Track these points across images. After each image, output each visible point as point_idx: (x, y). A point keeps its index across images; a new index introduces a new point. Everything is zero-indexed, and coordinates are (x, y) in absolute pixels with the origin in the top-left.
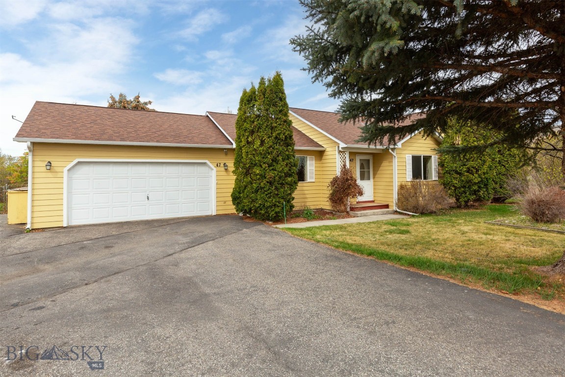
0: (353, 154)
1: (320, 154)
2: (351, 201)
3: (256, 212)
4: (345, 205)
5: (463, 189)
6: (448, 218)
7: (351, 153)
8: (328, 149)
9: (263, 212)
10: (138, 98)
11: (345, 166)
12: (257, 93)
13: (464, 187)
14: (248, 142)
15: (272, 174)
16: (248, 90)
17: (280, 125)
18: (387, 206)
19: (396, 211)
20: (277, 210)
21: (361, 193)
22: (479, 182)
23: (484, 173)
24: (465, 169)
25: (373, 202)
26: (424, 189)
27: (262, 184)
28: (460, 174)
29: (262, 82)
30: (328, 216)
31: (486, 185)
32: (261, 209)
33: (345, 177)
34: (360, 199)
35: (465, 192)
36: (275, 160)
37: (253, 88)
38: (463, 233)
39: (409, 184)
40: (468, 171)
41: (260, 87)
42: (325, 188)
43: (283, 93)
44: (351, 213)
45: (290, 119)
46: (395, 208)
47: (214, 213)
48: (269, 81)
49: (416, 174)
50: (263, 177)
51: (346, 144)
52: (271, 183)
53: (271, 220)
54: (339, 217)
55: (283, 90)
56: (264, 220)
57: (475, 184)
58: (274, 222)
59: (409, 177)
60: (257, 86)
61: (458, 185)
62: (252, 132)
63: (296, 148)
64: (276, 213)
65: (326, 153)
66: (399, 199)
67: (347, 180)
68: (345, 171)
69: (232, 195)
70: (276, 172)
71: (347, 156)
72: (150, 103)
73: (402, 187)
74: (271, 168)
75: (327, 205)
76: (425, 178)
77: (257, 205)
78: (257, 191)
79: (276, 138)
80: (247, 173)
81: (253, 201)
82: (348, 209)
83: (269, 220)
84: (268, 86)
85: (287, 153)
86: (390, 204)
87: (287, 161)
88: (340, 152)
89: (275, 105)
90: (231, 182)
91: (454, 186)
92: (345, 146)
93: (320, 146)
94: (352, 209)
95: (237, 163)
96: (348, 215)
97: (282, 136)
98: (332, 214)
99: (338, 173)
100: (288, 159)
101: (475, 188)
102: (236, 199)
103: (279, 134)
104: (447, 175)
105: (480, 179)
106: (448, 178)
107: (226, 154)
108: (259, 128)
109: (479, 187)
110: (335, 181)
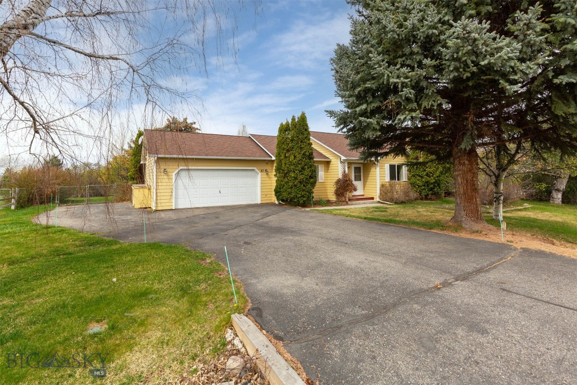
0: (350, 164)
1: (328, 163)
2: (349, 195)
3: (291, 200)
4: (345, 197)
5: (423, 187)
6: (411, 205)
7: (348, 163)
8: (332, 160)
9: (296, 200)
10: (185, 119)
11: (345, 171)
12: (290, 126)
13: (424, 186)
14: (285, 157)
15: (301, 177)
16: (284, 123)
17: (306, 146)
18: (372, 198)
19: (379, 202)
20: (305, 199)
21: (355, 190)
22: (434, 183)
23: (437, 177)
24: (425, 174)
25: (363, 195)
26: (397, 187)
27: (295, 183)
28: (422, 177)
29: (293, 119)
30: (334, 204)
31: (439, 185)
32: (295, 199)
33: (345, 179)
34: (355, 193)
35: (424, 189)
36: (303, 169)
37: (287, 122)
38: (418, 212)
39: (388, 183)
40: (427, 175)
41: (292, 122)
42: (332, 186)
43: (307, 126)
44: (349, 202)
45: (311, 141)
46: (378, 200)
47: (259, 202)
48: (299, 118)
49: (392, 177)
50: (296, 178)
51: (346, 157)
52: (300, 182)
53: (300, 206)
54: (341, 205)
55: (307, 124)
56: (295, 206)
57: (432, 183)
58: (302, 207)
59: (387, 178)
60: (290, 121)
61: (421, 184)
62: (288, 151)
63: (315, 159)
64: (304, 201)
65: (331, 163)
66: (380, 194)
67: (347, 181)
68: (345, 175)
69: (275, 190)
70: (304, 176)
71: (346, 165)
72: (195, 123)
73: (382, 186)
74: (300, 173)
75: (333, 198)
76: (398, 180)
77: (292, 196)
78: (292, 188)
79: (303, 154)
80: (285, 176)
81: (289, 194)
82: (347, 200)
83: (299, 206)
84: (297, 122)
85: (310, 164)
86: (375, 197)
87: (310, 169)
88: (341, 162)
89: (302, 134)
90: (273, 182)
91: (417, 185)
92: (345, 158)
93: (327, 158)
94: (350, 200)
95: (278, 170)
96: (347, 204)
97: (307, 154)
98: (337, 203)
99: (340, 176)
100: (311, 167)
101: (432, 186)
102: (278, 192)
103: (305, 152)
104: (413, 178)
105: (434, 181)
106: (413, 180)
107: (267, 163)
108: (293, 148)
109: (434, 186)
110: (338, 181)
